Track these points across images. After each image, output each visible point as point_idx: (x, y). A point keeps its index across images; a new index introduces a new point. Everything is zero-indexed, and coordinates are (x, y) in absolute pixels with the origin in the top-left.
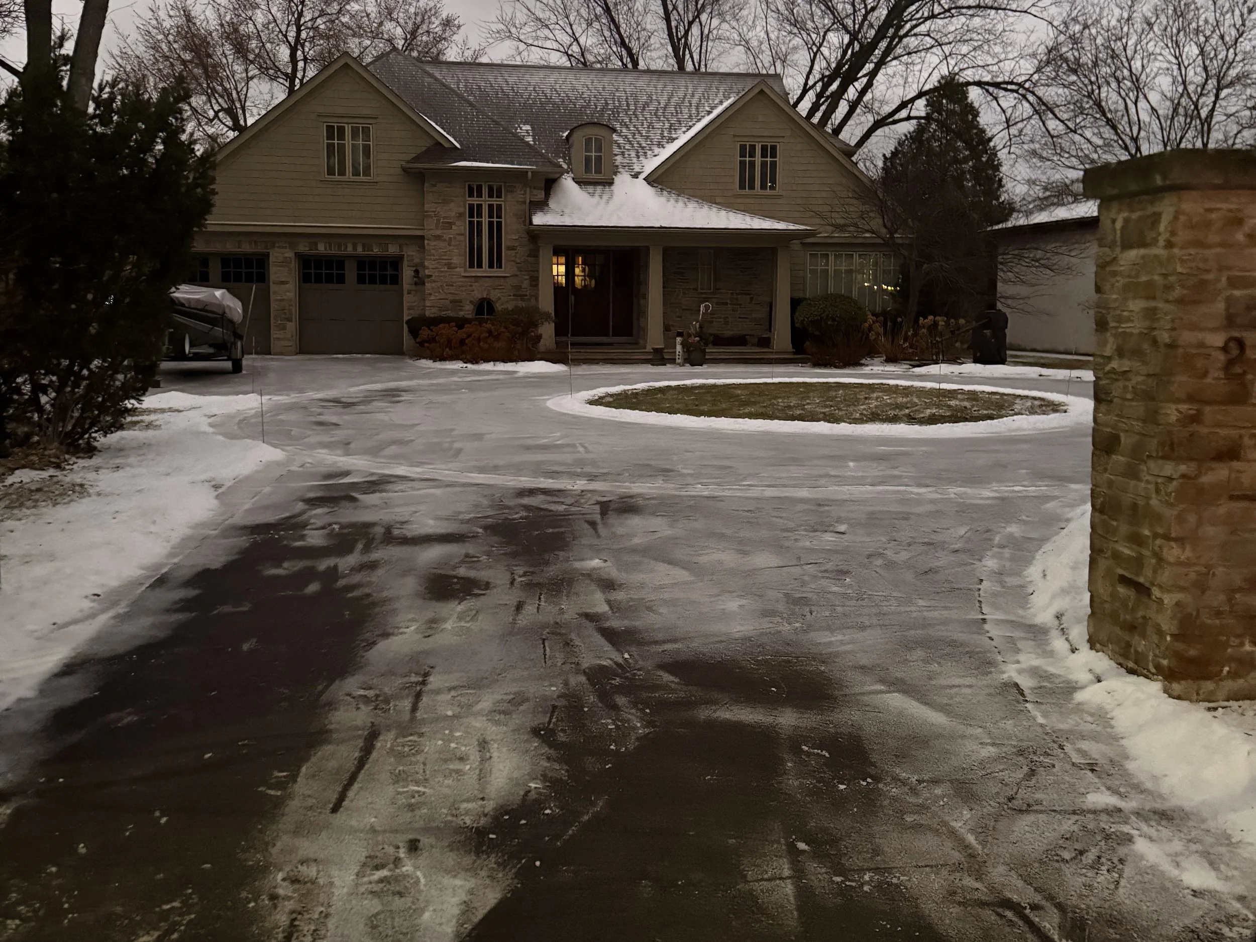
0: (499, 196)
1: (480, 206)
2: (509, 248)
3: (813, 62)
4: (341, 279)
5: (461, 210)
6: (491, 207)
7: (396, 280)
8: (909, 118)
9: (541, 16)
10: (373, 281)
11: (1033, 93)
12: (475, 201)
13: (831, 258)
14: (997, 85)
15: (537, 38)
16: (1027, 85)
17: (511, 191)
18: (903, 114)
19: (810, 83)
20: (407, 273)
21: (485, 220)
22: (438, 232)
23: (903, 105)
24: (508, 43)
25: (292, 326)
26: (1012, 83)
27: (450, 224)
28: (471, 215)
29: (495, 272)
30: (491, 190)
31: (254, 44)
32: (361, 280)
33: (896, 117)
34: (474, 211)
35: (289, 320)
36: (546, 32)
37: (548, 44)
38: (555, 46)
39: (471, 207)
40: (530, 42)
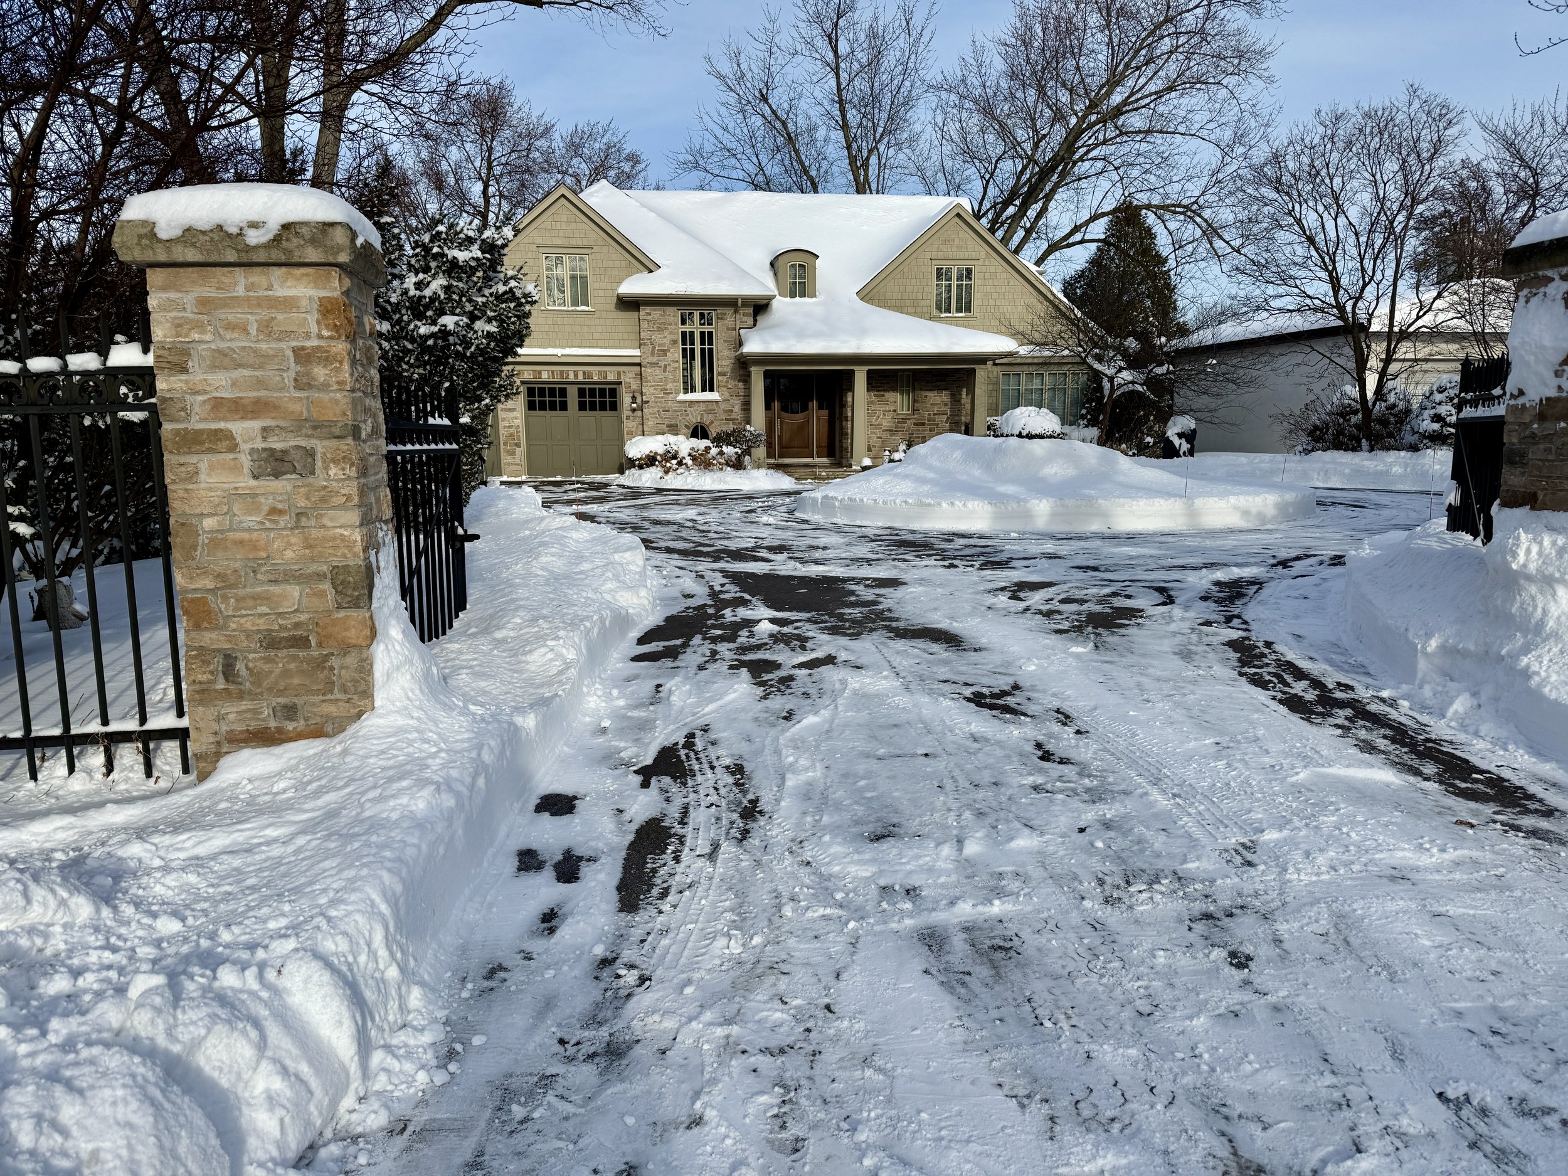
0: (710, 324)
1: (692, 334)
2: (719, 374)
3: (985, 189)
4: (564, 407)
5: (674, 337)
6: (702, 334)
7: (614, 407)
8: (1082, 241)
9: (729, 146)
10: (593, 408)
11: (1199, 215)
12: (687, 328)
13: (1023, 378)
14: (1166, 208)
15: (724, 167)
16: (1195, 207)
17: (721, 318)
18: (1078, 237)
19: (984, 209)
20: (626, 400)
21: (698, 347)
22: (655, 360)
23: (1076, 229)
24: (696, 173)
25: (521, 452)
26: (1179, 206)
27: (664, 352)
28: (684, 343)
29: (708, 396)
30: (702, 316)
31: (451, 180)
32: (582, 407)
33: (1071, 240)
34: (688, 338)
35: (518, 445)
36: (733, 161)
37: (734, 175)
38: (741, 175)
39: (684, 334)
40: (716, 172)
